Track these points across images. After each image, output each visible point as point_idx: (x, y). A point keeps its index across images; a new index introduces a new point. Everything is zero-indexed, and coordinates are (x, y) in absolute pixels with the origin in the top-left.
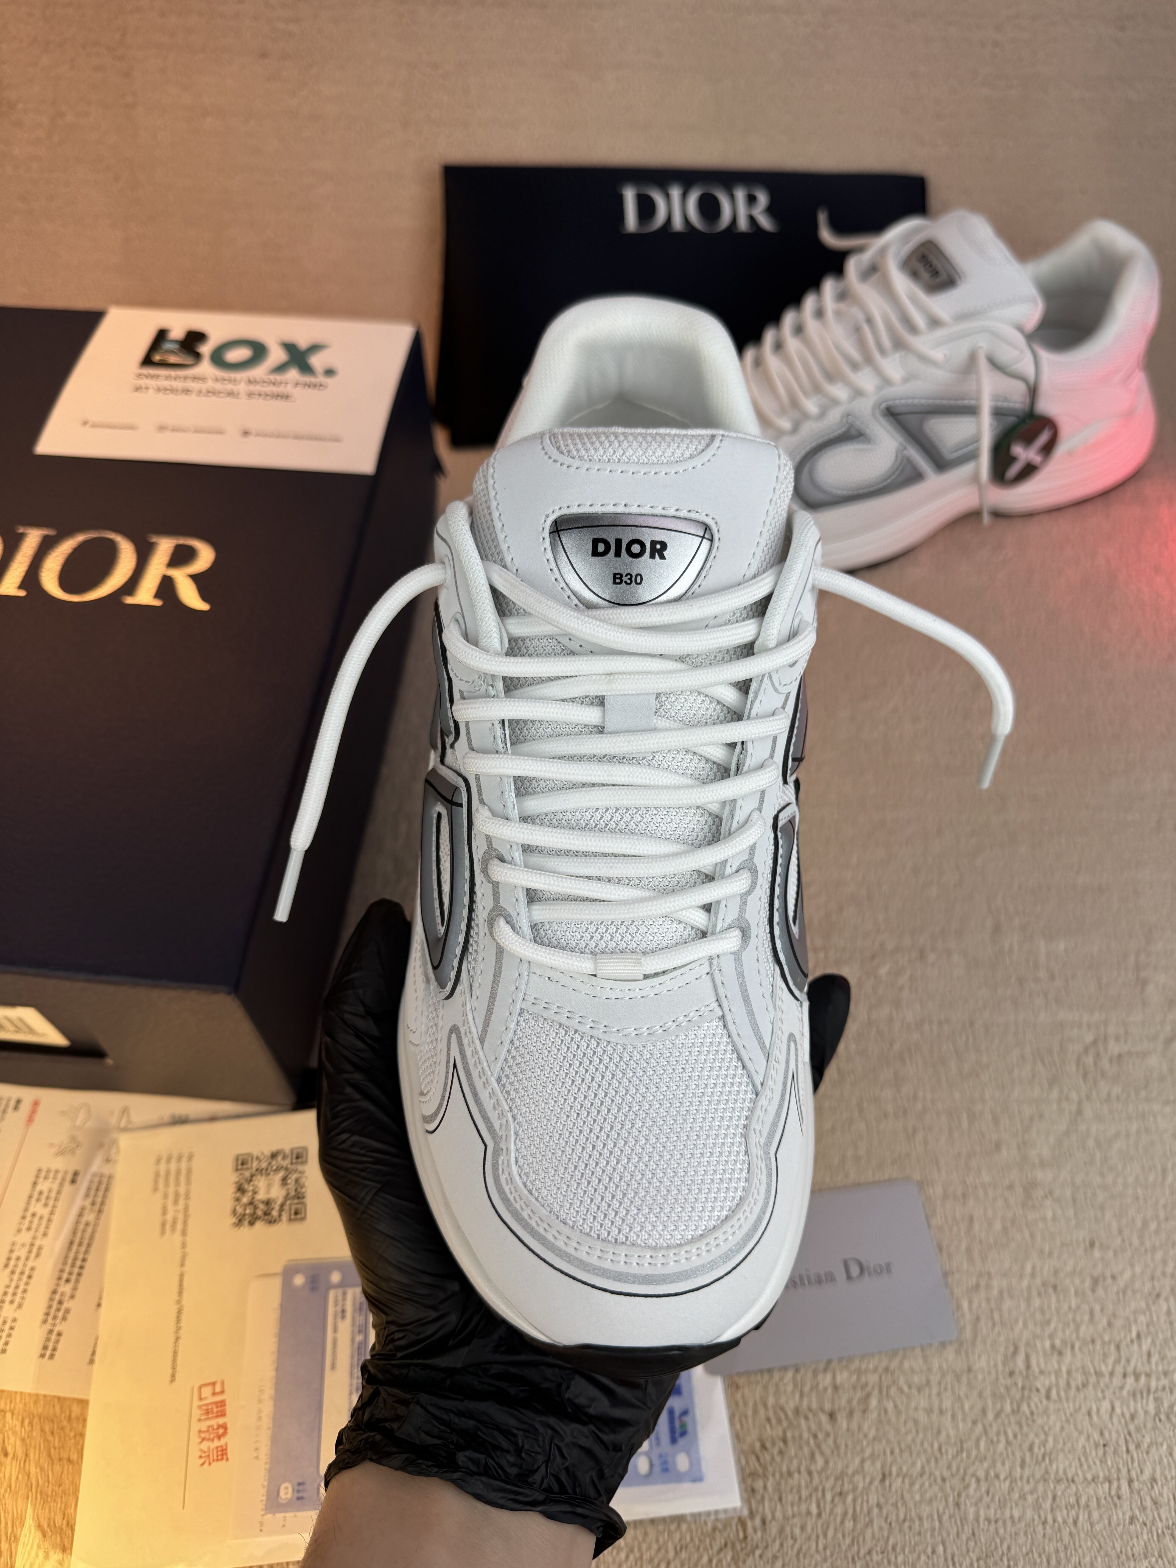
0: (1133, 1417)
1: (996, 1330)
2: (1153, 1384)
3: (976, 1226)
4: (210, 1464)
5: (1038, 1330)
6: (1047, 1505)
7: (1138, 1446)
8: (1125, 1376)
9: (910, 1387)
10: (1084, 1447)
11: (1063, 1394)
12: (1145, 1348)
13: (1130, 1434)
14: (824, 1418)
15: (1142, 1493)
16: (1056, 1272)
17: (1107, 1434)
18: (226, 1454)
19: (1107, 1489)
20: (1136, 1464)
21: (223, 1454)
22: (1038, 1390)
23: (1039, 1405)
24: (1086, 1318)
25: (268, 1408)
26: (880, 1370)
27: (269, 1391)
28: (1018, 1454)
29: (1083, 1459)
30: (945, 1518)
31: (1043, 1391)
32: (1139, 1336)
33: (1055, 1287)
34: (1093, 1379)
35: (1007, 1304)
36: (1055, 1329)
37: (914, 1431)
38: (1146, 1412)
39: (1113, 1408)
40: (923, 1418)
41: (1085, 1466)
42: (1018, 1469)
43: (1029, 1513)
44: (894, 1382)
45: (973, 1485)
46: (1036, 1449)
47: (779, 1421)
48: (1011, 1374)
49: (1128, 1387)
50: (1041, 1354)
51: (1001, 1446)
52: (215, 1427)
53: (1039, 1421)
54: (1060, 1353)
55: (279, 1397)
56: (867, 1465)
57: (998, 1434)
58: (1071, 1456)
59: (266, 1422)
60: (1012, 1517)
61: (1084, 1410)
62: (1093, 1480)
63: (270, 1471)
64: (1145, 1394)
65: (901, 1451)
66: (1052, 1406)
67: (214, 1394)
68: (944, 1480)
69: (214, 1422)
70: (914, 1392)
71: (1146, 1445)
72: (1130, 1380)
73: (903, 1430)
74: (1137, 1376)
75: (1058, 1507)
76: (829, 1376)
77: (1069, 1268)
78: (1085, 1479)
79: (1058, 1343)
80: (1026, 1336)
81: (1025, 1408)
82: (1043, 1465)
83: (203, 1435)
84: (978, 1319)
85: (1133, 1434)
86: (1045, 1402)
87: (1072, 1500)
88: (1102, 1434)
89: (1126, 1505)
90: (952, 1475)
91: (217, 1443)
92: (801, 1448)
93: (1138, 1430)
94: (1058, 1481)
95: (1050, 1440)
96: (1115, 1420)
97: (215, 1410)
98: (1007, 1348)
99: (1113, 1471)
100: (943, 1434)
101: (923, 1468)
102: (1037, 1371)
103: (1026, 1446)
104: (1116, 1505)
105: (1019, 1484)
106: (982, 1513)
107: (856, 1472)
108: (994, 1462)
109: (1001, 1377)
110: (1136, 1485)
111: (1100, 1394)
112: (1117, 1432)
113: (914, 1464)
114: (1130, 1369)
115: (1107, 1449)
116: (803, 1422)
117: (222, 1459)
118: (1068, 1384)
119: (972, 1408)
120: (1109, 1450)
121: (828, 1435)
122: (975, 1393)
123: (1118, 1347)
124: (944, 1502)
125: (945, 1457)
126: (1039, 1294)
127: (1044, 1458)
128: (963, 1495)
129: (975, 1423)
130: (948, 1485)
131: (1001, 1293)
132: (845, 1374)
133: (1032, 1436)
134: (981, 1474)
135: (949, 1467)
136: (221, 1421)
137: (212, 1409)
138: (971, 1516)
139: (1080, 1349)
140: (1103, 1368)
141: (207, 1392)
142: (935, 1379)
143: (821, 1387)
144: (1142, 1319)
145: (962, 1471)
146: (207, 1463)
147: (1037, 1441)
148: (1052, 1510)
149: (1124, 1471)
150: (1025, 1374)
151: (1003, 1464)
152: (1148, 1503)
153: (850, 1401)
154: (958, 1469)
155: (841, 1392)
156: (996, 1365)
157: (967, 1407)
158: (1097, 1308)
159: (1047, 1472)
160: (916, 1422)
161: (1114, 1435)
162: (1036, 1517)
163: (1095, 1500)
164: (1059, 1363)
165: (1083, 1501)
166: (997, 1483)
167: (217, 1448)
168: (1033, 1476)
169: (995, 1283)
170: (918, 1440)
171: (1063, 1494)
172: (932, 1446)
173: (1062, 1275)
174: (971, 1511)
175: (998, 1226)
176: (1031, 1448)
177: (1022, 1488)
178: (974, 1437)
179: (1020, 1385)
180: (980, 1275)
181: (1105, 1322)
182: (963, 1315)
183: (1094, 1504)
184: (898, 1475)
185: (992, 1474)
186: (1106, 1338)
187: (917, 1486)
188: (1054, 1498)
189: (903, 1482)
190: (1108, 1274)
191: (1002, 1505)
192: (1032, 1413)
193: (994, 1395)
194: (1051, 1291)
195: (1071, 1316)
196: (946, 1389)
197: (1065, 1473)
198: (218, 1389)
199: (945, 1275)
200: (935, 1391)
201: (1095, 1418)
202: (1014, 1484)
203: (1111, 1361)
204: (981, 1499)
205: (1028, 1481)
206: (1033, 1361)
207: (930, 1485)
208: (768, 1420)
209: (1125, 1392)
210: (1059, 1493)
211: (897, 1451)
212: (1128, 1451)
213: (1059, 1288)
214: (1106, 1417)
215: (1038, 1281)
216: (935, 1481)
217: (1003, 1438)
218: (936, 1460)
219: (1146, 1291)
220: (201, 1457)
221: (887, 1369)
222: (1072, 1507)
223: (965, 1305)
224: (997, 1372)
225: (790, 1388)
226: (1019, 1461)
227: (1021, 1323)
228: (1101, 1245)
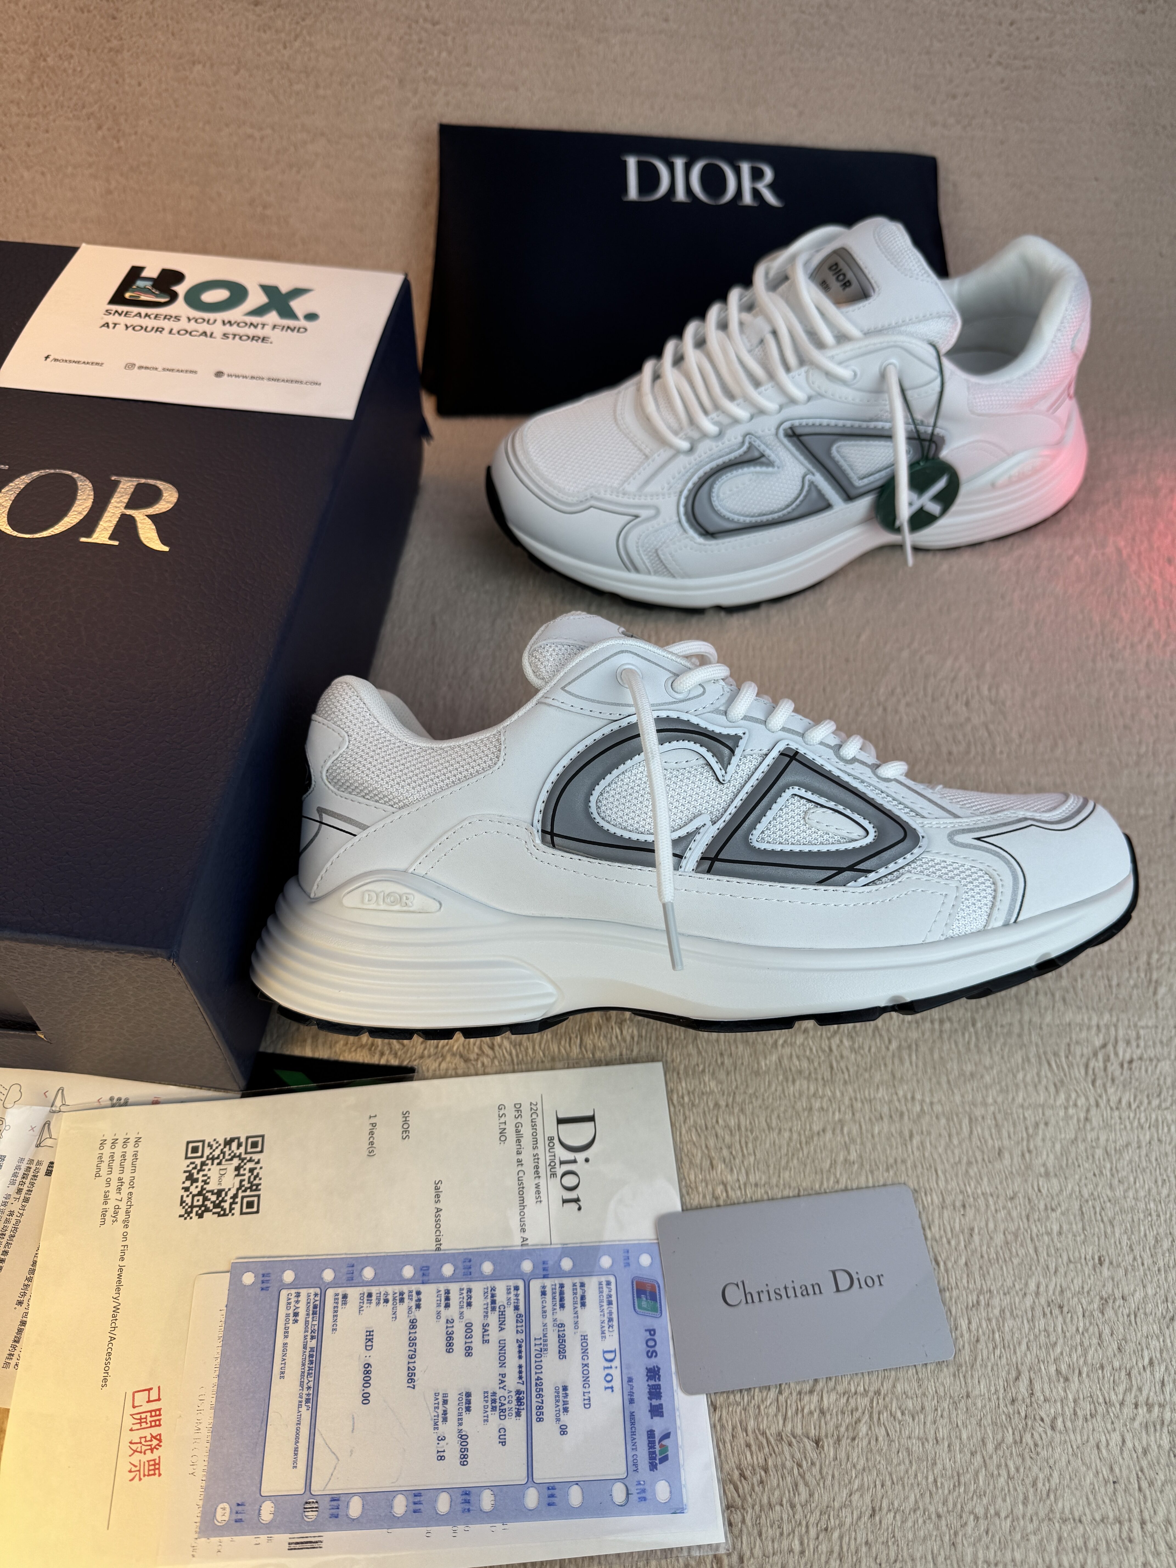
0: (1145, 1452)
1: (998, 1352)
2: (1167, 1416)
3: (976, 1238)
4: (140, 1479)
5: (1043, 1354)
6: (1052, 1547)
7: (1151, 1484)
8: (1136, 1406)
9: (903, 1414)
10: (1092, 1484)
11: (1069, 1424)
12: (1158, 1376)
13: (1142, 1470)
14: (809, 1445)
15: (1156, 1536)
16: (1062, 1291)
17: (1117, 1470)
18: (159, 1469)
19: (1117, 1532)
20: (1149, 1504)
21: (155, 1468)
22: (1042, 1420)
23: (1044, 1436)
24: (1095, 1341)
25: (207, 1418)
26: (871, 1394)
27: (210, 1399)
28: (1020, 1489)
29: (1091, 1497)
30: (941, 1559)
31: (1048, 1421)
32: (1151, 1362)
33: (1061, 1307)
34: (1101, 1409)
35: (1009, 1323)
36: (1062, 1353)
37: (907, 1462)
38: (1159, 1447)
39: (1124, 1441)
40: (916, 1447)
41: (1094, 1505)
42: (1021, 1506)
43: (1032, 1556)
44: (886, 1407)
45: (971, 1523)
46: (1040, 1485)
47: (760, 1447)
48: (1013, 1401)
49: (1139, 1419)
50: (1046, 1379)
51: (1002, 1480)
52: (148, 1438)
53: (1044, 1453)
54: (1066, 1379)
55: (219, 1408)
56: (855, 1497)
57: (999, 1466)
58: (1078, 1493)
59: (205, 1434)
60: (1013, 1560)
61: (1092, 1442)
62: (1102, 1521)
63: (206, 1489)
64: (1158, 1427)
65: (893, 1483)
66: (1057, 1438)
67: (149, 1401)
68: (939, 1516)
69: (147, 1433)
70: (908, 1418)
71: (1159, 1483)
72: (1143, 1410)
73: (895, 1461)
74: (1150, 1407)
75: (1064, 1549)
76: (815, 1398)
77: (1076, 1286)
78: (1094, 1520)
79: (1064, 1368)
80: (1028, 1360)
81: (1027, 1438)
82: (1048, 1502)
83: (134, 1447)
84: (978, 1341)
85: (1146, 1470)
86: (1049, 1432)
87: (1080, 1542)
88: (1112, 1469)
89: (1138, 1549)
90: (948, 1511)
91: (149, 1456)
92: (783, 1477)
93: (1151, 1466)
94: (1064, 1521)
95: (1056, 1474)
96: (1125, 1455)
97: (149, 1419)
98: (1009, 1373)
99: (1124, 1511)
100: (940, 1466)
101: (916, 1502)
102: (1042, 1398)
103: (1028, 1481)
104: (1127, 1549)
105: (1022, 1522)
106: (980, 1555)
107: (843, 1506)
108: (994, 1498)
109: (1002, 1405)
110: (1149, 1526)
111: (1109, 1426)
112: (1129, 1467)
113: (906, 1498)
114: (1142, 1399)
115: (1117, 1486)
116: (786, 1448)
117: (154, 1474)
118: (1075, 1413)
119: (969, 1439)
120: (1120, 1487)
121: (813, 1464)
122: (974, 1421)
123: (1129, 1374)
124: (939, 1542)
125: (940, 1491)
126: (1044, 1315)
127: (1048, 1495)
128: (960, 1534)
129: (973, 1454)
130: (944, 1522)
131: (1002, 1311)
132: (833, 1396)
133: (1035, 1469)
134: (980, 1510)
135: (945, 1503)
136: (155, 1431)
137: (146, 1418)
138: (969, 1558)
139: (1088, 1375)
140: (1113, 1397)
141: (141, 1398)
142: (929, 1405)
143: (806, 1411)
144: (1154, 1343)
145: (959, 1506)
146: (137, 1478)
147: (1041, 1476)
148: (1057, 1552)
149: (1136, 1511)
150: (1028, 1401)
151: (1004, 1500)
152: (1163, 1548)
153: (837, 1427)
154: (955, 1505)
155: (828, 1417)
156: (996, 1391)
157: (964, 1436)
158: (1107, 1331)
159: (1052, 1511)
160: (909, 1451)
161: (1125, 1472)
162: (1040, 1561)
163: (1104, 1542)
164: (1065, 1391)
165: (1091, 1544)
166: (997, 1522)
167: (148, 1461)
168: (1037, 1514)
169: (996, 1301)
170: (911, 1472)
171: (1069, 1535)
172: (927, 1478)
173: (1068, 1294)
174: (969, 1551)
175: (999, 1239)
176: (1034, 1484)
177: (1025, 1528)
178: (972, 1469)
179: (1023, 1414)
180: (981, 1292)
181: (1115, 1347)
182: (962, 1336)
183: (1103, 1547)
184: (889, 1510)
185: (992, 1511)
186: (1116, 1364)
187: (910, 1524)
188: (1060, 1540)
189: (895, 1517)
190: (1118, 1294)
191: (1003, 1546)
192: (1036, 1445)
193: (994, 1423)
194: (1056, 1311)
195: (1078, 1337)
196: (942, 1416)
197: (1072, 1512)
198: (154, 1395)
199: (942, 1291)
200: (930, 1419)
201: (1104, 1451)
202: (1015, 1523)
203: (1121, 1389)
204: (980, 1540)
205: (1032, 1520)
206: (1037, 1387)
207: (924, 1522)
208: (748, 1446)
209: (1136, 1424)
210: (1065, 1535)
211: (888, 1483)
212: (1140, 1489)
213: (1065, 1309)
214: (1116, 1451)
215: (1043, 1301)
216: (930, 1518)
217: (1004, 1472)
218: (931, 1494)
219: (1159, 1314)
220: (130, 1471)
221: (878, 1393)
222: (1079, 1550)
223: (964, 1324)
224: (998, 1399)
225: (772, 1410)
226: (1021, 1497)
227: (1024, 1347)
228: (1111, 1263)
